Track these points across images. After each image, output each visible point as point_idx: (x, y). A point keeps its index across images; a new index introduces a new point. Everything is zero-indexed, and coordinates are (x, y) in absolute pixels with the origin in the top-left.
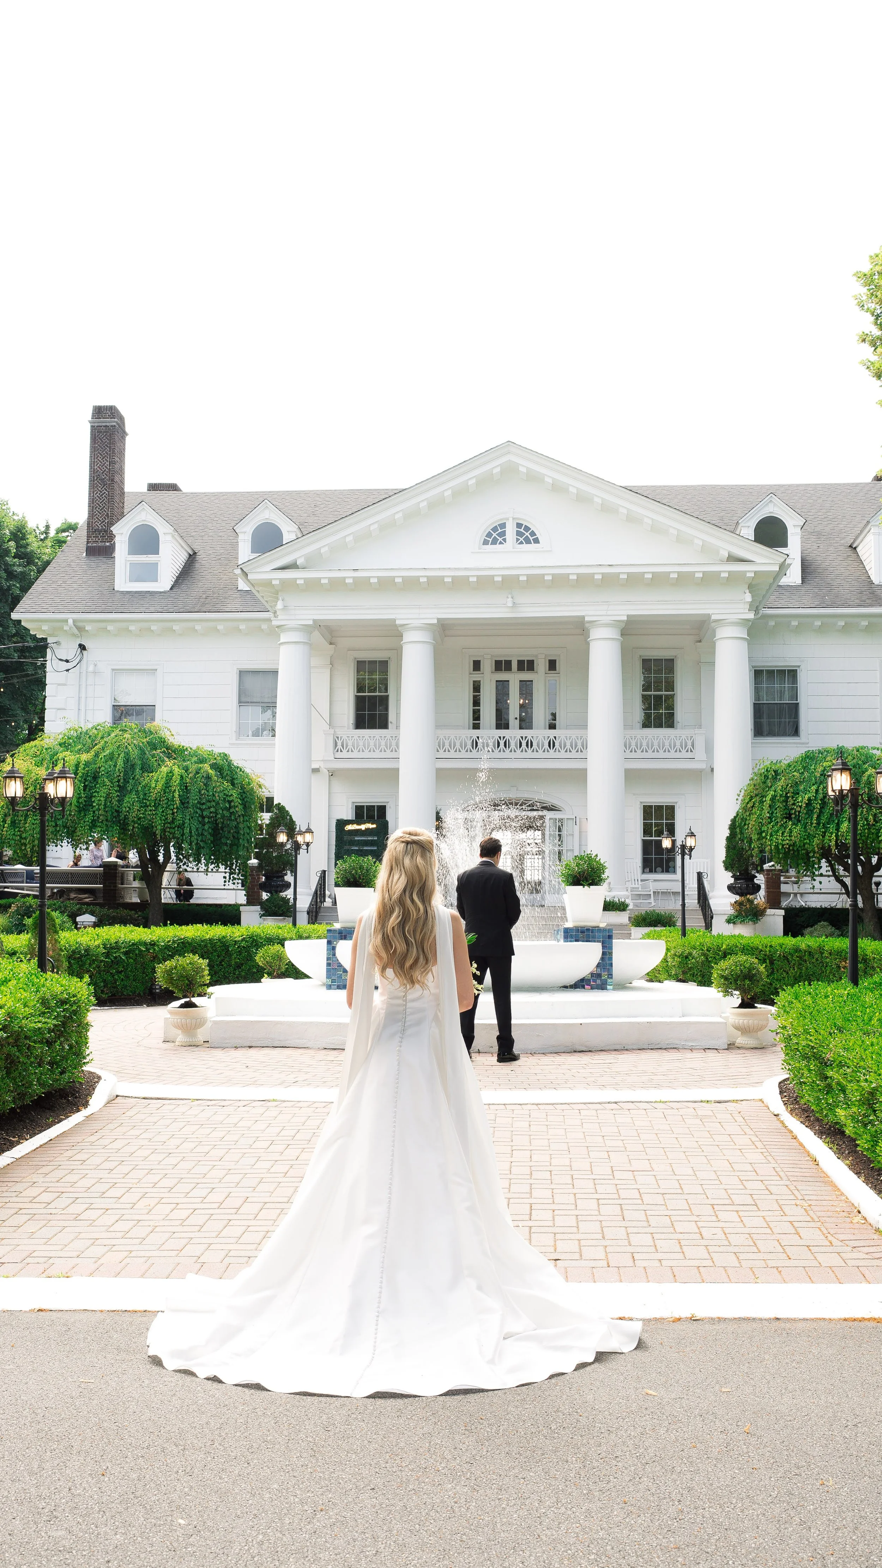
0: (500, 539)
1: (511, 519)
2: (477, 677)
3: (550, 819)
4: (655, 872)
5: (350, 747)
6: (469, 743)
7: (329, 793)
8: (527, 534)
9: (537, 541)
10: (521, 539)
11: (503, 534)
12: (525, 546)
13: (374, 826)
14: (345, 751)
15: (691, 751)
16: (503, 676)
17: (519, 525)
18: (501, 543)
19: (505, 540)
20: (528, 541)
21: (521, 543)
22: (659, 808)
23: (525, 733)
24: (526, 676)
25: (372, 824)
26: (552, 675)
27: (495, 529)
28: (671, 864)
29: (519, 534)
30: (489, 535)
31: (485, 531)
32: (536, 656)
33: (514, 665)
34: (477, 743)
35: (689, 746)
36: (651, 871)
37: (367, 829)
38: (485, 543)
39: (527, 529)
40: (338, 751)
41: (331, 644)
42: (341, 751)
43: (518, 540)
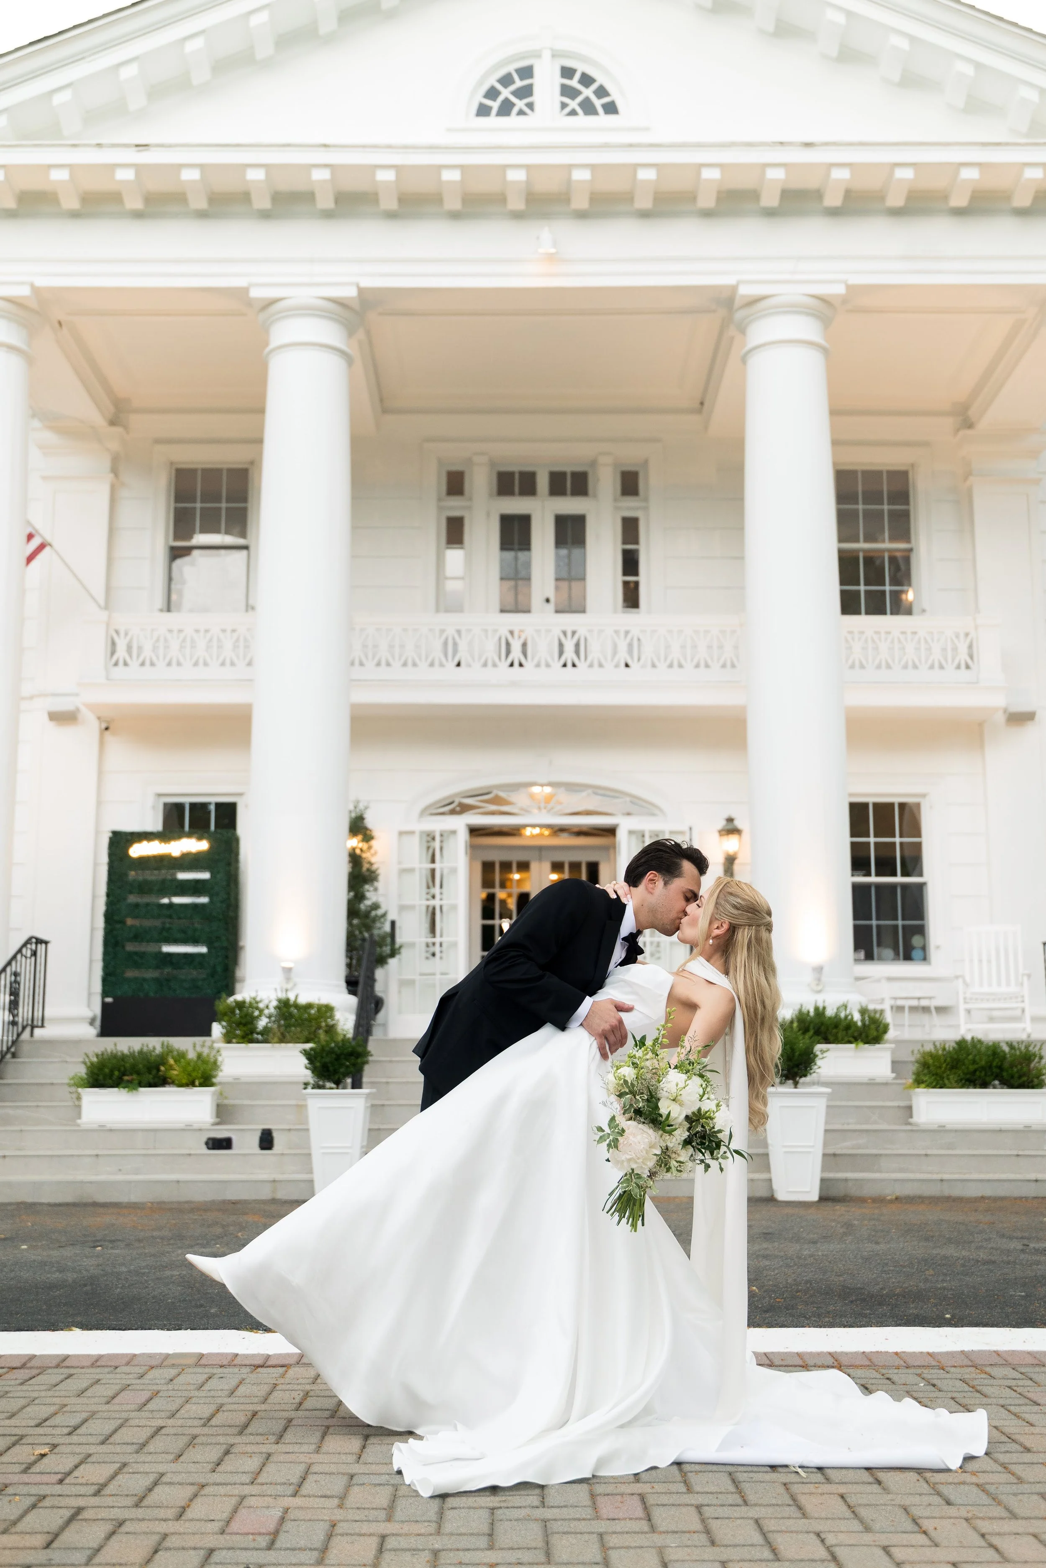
0: (520, 104)
1: (547, 55)
2: (455, 506)
3: (631, 832)
4: (880, 959)
5: (147, 653)
6: (438, 645)
7: (100, 772)
8: (588, 92)
9: (611, 109)
10: (574, 104)
11: (525, 92)
12: (582, 119)
13: (203, 845)
14: (134, 664)
15: (968, 667)
16: (516, 505)
17: (567, 72)
18: (521, 113)
19: (530, 106)
20: (588, 108)
21: (573, 113)
22: (884, 810)
23: (569, 621)
24: (570, 505)
25: (200, 838)
26: (630, 507)
27: (506, 80)
28: (916, 940)
29: (568, 92)
30: (492, 93)
31: (480, 83)
32: (593, 463)
33: (543, 483)
34: (455, 644)
35: (963, 656)
36: (869, 957)
37: (185, 856)
38: (483, 111)
39: (587, 80)
40: (116, 664)
41: (112, 423)
42: (126, 664)
43: (564, 105)
